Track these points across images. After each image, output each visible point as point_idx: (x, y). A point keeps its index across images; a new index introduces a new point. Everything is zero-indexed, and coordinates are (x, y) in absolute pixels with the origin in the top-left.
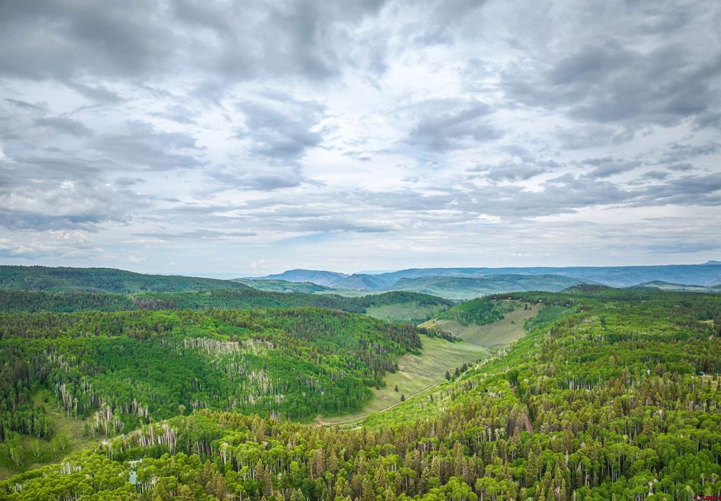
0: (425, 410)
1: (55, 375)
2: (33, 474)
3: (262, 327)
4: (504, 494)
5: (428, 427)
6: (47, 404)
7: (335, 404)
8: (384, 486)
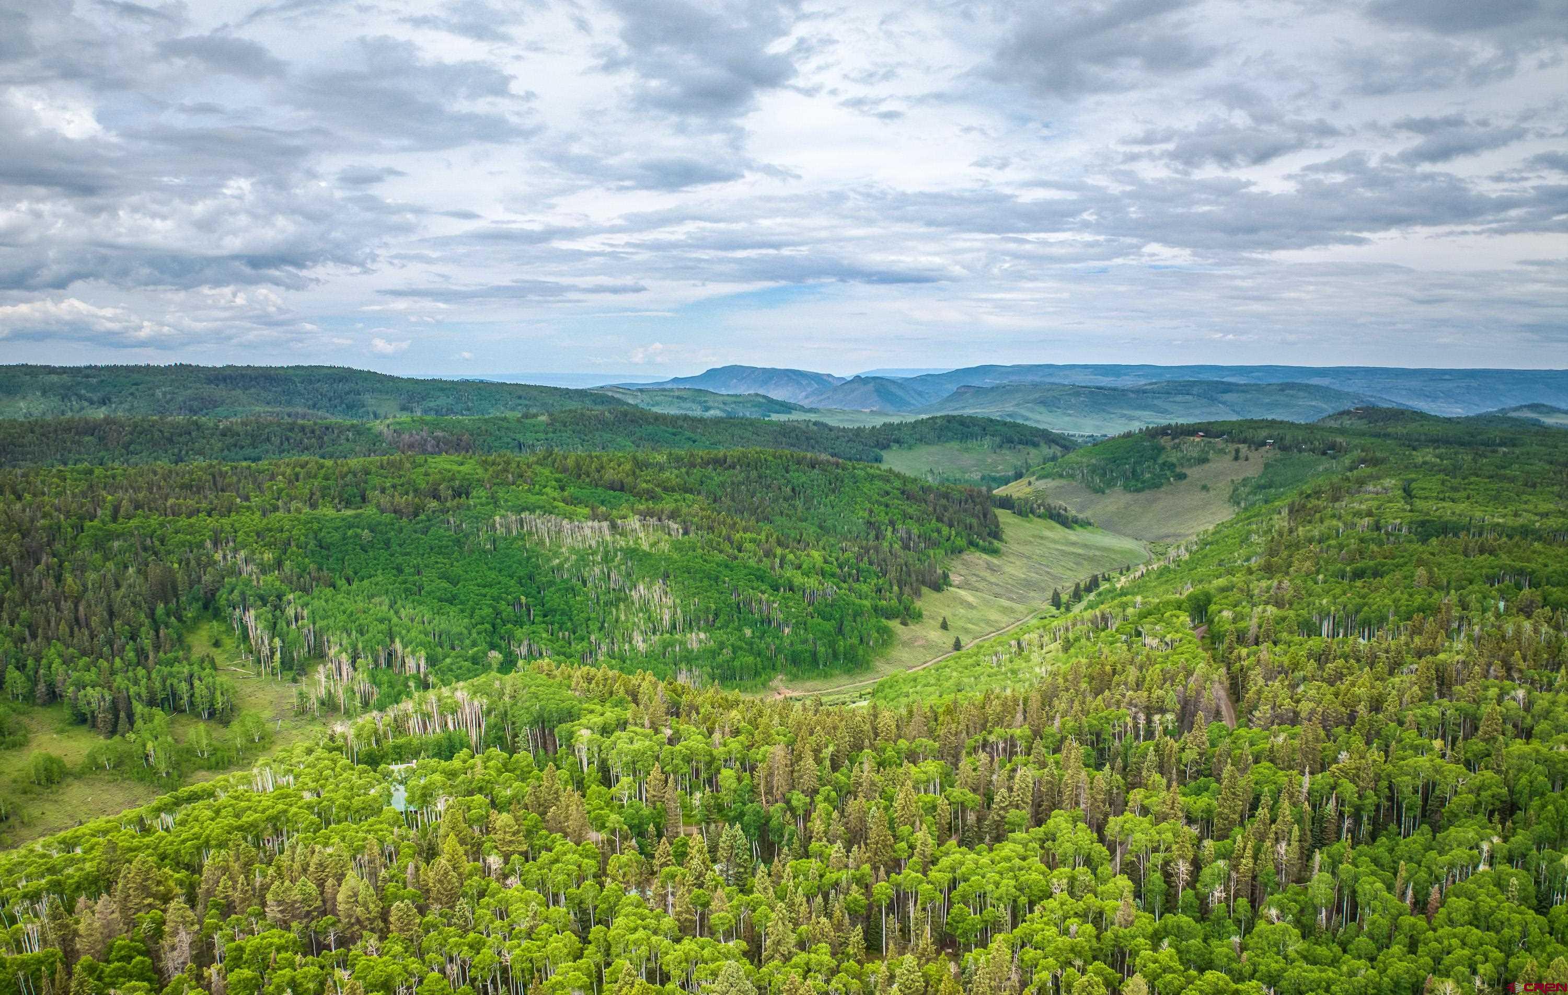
0: (1003, 669)
1: (232, 591)
2: (196, 793)
3: (657, 489)
4: (1166, 850)
5: (1009, 707)
6: (219, 651)
7: (814, 654)
8: (913, 825)
